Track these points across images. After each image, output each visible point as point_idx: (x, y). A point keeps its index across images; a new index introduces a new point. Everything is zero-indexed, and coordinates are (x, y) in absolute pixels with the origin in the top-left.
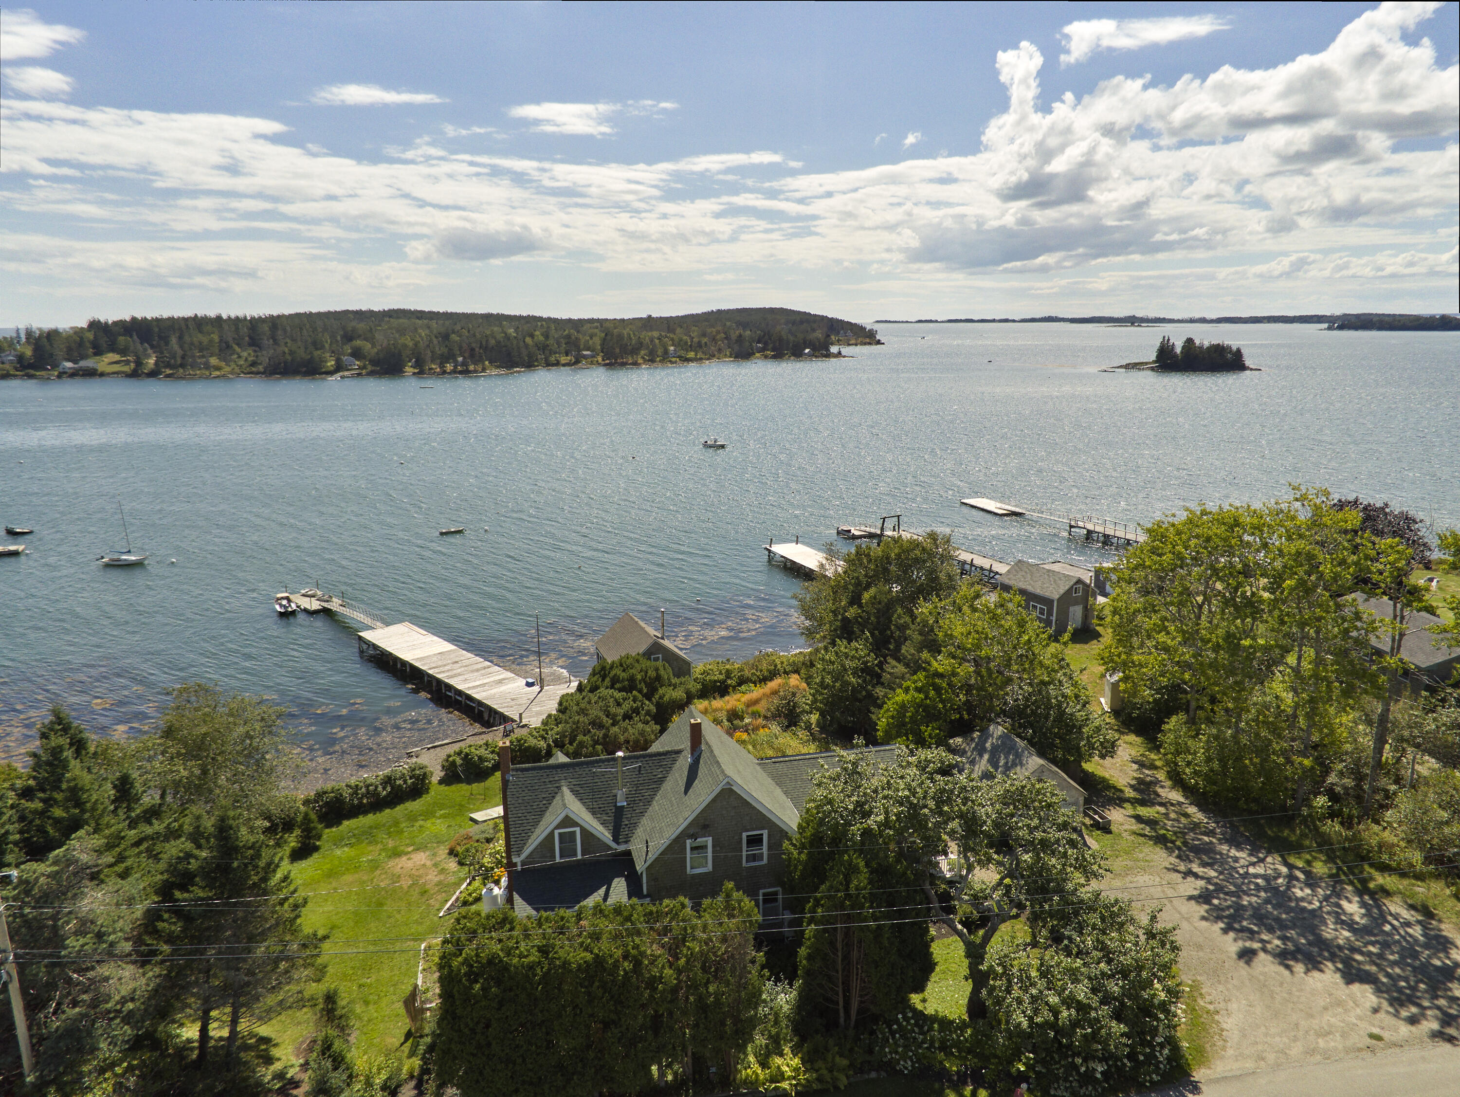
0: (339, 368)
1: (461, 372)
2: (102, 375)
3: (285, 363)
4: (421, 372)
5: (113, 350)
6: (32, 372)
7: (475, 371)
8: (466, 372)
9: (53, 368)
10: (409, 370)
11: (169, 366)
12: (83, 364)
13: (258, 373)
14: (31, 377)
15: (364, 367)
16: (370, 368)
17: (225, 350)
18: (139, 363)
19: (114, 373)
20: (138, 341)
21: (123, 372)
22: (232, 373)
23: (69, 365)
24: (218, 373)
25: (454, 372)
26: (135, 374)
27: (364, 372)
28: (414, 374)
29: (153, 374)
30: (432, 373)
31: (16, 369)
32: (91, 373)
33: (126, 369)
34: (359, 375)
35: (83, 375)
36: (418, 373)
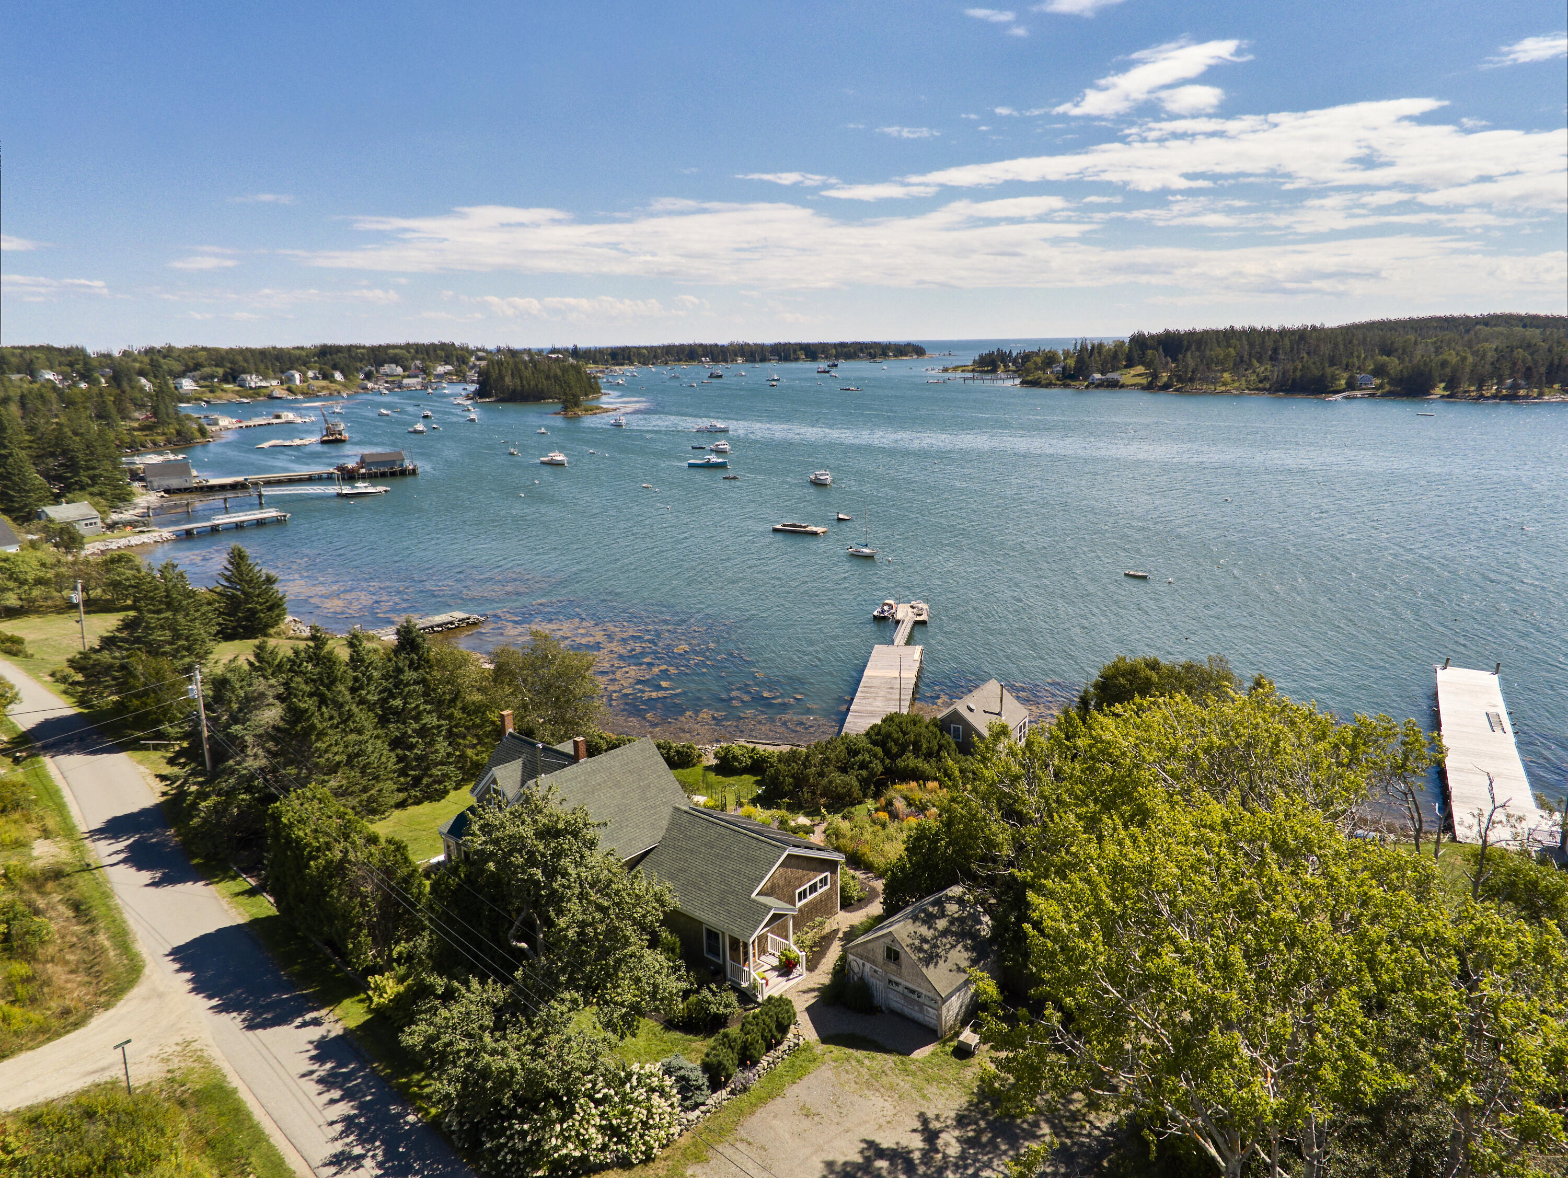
0: (1351, 386)
1: (1504, 398)
2: (1122, 386)
3: (1294, 380)
4: (1453, 394)
5: (1142, 363)
6: (1068, 381)
7: (1526, 397)
8: (1512, 397)
9: (1085, 380)
10: (1439, 390)
11: (1180, 380)
12: (1110, 375)
13: (1264, 389)
14: (1067, 386)
15: (1381, 386)
16: (1387, 388)
17: (1240, 365)
18: (1155, 376)
19: (1135, 385)
20: (1163, 354)
21: (1141, 384)
22: (1237, 389)
23: (1098, 376)
24: (1223, 388)
25: (1494, 397)
26: (1149, 388)
27: (1379, 393)
28: (1443, 396)
29: (1165, 387)
30: (1467, 398)
31: (1058, 379)
32: (1114, 385)
33: (1144, 381)
34: (1372, 395)
35: (1107, 386)
36: (1449, 396)
